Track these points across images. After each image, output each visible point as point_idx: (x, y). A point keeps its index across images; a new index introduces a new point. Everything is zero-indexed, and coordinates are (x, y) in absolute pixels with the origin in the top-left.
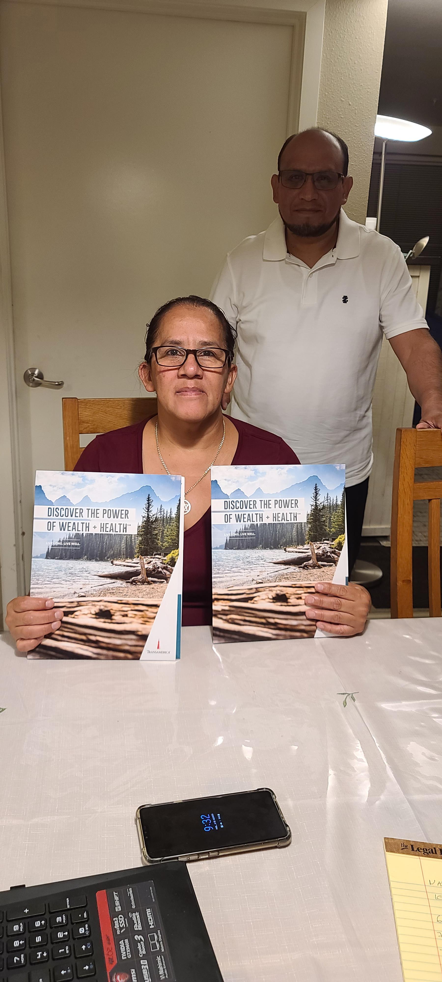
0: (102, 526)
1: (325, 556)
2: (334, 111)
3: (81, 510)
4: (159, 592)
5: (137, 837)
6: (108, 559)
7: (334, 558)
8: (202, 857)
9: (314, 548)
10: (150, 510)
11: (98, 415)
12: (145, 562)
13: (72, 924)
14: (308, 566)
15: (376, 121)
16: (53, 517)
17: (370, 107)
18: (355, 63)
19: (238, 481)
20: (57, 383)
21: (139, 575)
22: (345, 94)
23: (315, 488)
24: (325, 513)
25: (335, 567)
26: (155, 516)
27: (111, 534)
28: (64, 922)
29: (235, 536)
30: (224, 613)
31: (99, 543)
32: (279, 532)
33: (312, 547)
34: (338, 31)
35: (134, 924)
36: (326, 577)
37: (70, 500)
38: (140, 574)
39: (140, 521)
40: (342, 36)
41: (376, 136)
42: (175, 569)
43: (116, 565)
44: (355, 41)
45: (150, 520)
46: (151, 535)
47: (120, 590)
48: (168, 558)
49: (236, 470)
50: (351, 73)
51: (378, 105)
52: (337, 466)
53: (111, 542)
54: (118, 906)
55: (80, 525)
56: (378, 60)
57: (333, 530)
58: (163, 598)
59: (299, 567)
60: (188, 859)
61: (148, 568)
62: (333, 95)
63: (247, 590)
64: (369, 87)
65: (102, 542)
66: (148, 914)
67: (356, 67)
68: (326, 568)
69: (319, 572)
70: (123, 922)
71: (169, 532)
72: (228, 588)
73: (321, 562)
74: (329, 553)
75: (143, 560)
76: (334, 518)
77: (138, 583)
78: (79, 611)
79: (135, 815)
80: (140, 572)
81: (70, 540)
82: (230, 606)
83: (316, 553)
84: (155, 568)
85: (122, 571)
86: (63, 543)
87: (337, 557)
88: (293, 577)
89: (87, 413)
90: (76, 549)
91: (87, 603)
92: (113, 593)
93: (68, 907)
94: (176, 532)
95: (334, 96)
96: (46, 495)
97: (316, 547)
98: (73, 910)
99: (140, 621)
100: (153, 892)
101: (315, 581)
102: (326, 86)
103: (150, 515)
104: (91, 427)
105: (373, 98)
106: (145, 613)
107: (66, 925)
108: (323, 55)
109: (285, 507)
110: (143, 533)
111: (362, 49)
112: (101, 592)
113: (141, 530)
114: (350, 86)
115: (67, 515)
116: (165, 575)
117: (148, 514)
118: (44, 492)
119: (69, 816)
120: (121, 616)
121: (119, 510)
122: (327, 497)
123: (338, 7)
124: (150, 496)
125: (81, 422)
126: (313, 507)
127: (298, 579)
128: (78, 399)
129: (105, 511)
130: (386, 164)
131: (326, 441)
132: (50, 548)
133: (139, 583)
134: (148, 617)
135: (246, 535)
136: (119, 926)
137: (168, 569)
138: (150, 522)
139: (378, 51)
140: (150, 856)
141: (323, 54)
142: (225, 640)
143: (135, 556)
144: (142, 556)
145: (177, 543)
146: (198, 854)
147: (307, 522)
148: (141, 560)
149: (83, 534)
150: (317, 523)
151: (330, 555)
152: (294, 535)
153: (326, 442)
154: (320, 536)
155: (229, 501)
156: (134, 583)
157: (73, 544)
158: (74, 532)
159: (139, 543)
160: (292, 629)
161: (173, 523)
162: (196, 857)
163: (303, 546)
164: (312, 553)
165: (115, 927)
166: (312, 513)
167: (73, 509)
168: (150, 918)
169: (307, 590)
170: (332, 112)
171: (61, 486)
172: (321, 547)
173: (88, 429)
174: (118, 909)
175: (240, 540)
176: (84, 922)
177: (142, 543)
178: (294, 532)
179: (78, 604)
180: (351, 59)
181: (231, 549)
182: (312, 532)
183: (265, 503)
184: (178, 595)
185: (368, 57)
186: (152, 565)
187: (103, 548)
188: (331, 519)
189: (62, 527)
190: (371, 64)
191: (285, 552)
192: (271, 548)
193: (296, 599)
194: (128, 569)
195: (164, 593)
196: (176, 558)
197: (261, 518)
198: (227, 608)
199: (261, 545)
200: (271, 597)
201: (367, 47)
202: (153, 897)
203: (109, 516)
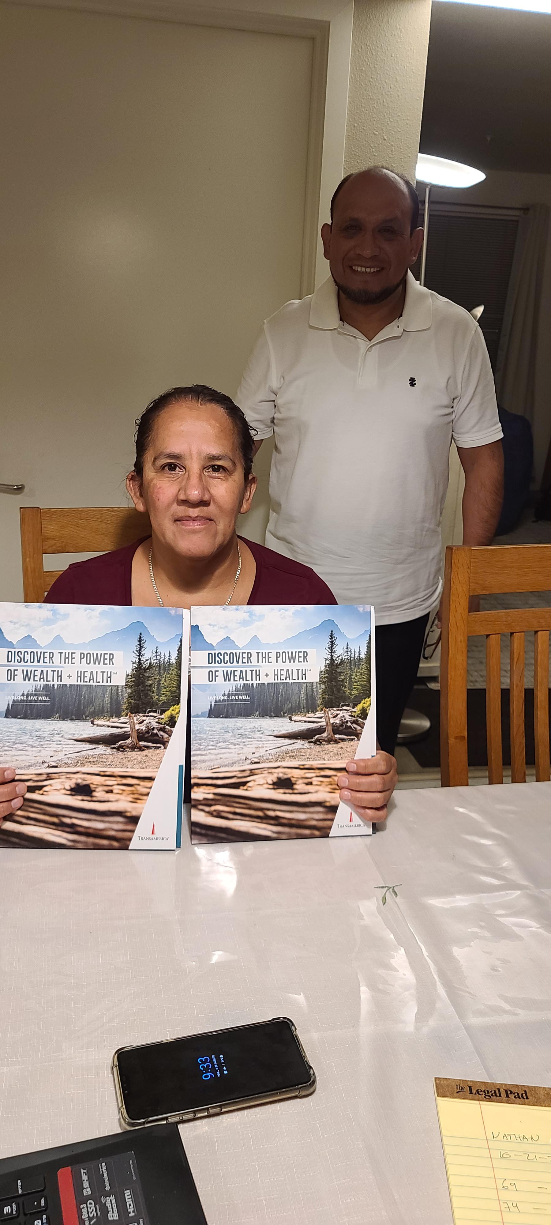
0: (79, 675)
1: (344, 727)
2: (366, 148)
3: (51, 654)
4: (154, 760)
5: (114, 1092)
6: (87, 718)
7: (356, 730)
8: (199, 1115)
9: (329, 716)
10: (143, 653)
11: (67, 529)
12: (136, 722)
13: (25, 1215)
14: (321, 741)
15: (417, 160)
16: (15, 664)
17: (410, 143)
18: (391, 88)
19: (226, 627)
20: (16, 487)
21: (128, 738)
22: (379, 126)
23: (331, 636)
24: (344, 670)
25: (358, 742)
26: (149, 661)
27: (90, 685)
28: (14, 1213)
29: (223, 700)
30: (207, 802)
31: (75, 697)
32: (282, 695)
33: (327, 715)
34: (369, 46)
35: (109, 1211)
36: (346, 755)
37: (36, 641)
38: (130, 737)
39: (129, 669)
40: (374, 53)
41: (417, 179)
42: (175, 730)
43: (98, 726)
44: (391, 59)
45: (142, 666)
46: (143, 686)
47: (102, 758)
48: (166, 716)
49: (224, 612)
50: (386, 100)
51: (419, 141)
52: (360, 607)
53: (91, 695)
54: (87, 1188)
55: (50, 673)
56: (419, 84)
57: (354, 692)
58: (159, 768)
59: (309, 742)
60: (181, 1118)
61: (139, 729)
62: (364, 126)
63: (238, 773)
64: (409, 118)
65: (79, 695)
66: (127, 1198)
67: (392, 93)
68: (345, 742)
69: (336, 749)
70: (93, 1210)
71: (168, 682)
72: (212, 769)
73: (339, 735)
74: (349, 722)
75: (133, 719)
76: (356, 676)
77: (126, 749)
78: (49, 786)
79: (111, 1061)
80: (130, 734)
81: (36, 693)
82: (214, 794)
83: (331, 722)
84: (149, 730)
85: (105, 733)
86: (27, 697)
87: (360, 728)
88: (301, 755)
89: (52, 527)
90: (45, 705)
91: (59, 776)
92: (94, 762)
93: (20, 1192)
94: (176, 682)
95: (365, 128)
96: (4, 634)
97: (331, 714)
98: (27, 1197)
99: (130, 798)
100: (133, 1167)
101: (331, 760)
102: (355, 116)
103: (142, 661)
104: (58, 545)
105: (414, 132)
106: (136, 788)
107: (18, 1217)
108: (352, 77)
109: (290, 662)
110: (133, 683)
111: (399, 71)
112: (78, 760)
113: (131, 680)
114: (385, 116)
115: (32, 661)
116: (163, 738)
117: (139, 659)
118: (3, 631)
119: (23, 1066)
120: (104, 792)
121: (101, 654)
122: (347, 649)
123: (370, 16)
124: (142, 636)
125: (45, 539)
126: (327, 662)
127: (307, 758)
128: (41, 509)
129: (82, 655)
130: (430, 216)
131: (387, 559)
132: (11, 704)
133: (128, 749)
134: (140, 793)
135: (237, 698)
136: (87, 1216)
137: (166, 730)
138: (142, 669)
139: (420, 73)
140: (130, 1118)
141: (350, 75)
142: (208, 840)
143: (123, 714)
144: (131, 713)
145: (178, 696)
146: (194, 1112)
147: (320, 681)
148: (130, 719)
149: (53, 685)
150: (333, 682)
151: (350, 726)
152: (302, 698)
153: (385, 561)
154: (337, 700)
155: (215, 653)
156: (121, 749)
157: (40, 698)
158: (42, 683)
159: (127, 697)
160: (299, 825)
161: (173, 670)
162: (191, 1116)
163: (314, 713)
164: (326, 722)
165: (83, 1217)
166: (327, 670)
167: (41, 652)
168: (129, 1203)
169: (319, 772)
170: (362, 148)
171: (25, 622)
172: (338, 715)
173: (54, 547)
174: (87, 1192)
175: (229, 705)
176: (42, 1211)
177: (132, 697)
178: (303, 695)
179: (48, 776)
180: (385, 82)
181: (217, 717)
182: (326, 695)
183: (264, 656)
184: (180, 766)
185: (407, 80)
186: (145, 726)
187: (81, 704)
188: (353, 677)
189: (27, 676)
190: (411, 89)
191: (290, 721)
192: (271, 717)
193: (304, 785)
194: (114, 730)
195: (161, 762)
196: (177, 716)
197: (258, 675)
198: (211, 796)
199: (257, 712)
200: (271, 782)
201: (406, 68)
202: (134, 1174)
203: (88, 662)
